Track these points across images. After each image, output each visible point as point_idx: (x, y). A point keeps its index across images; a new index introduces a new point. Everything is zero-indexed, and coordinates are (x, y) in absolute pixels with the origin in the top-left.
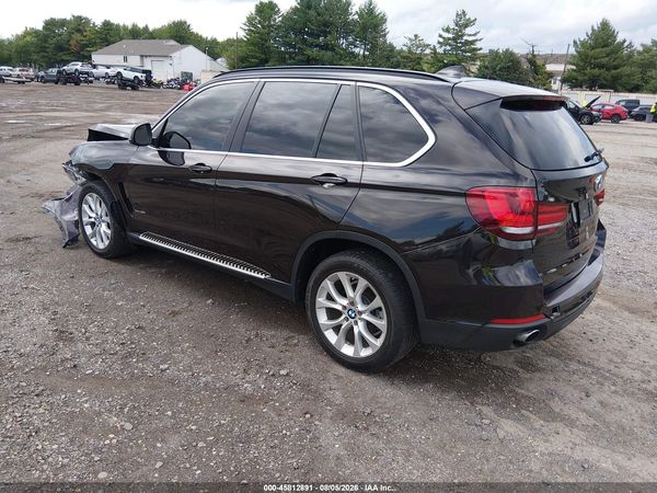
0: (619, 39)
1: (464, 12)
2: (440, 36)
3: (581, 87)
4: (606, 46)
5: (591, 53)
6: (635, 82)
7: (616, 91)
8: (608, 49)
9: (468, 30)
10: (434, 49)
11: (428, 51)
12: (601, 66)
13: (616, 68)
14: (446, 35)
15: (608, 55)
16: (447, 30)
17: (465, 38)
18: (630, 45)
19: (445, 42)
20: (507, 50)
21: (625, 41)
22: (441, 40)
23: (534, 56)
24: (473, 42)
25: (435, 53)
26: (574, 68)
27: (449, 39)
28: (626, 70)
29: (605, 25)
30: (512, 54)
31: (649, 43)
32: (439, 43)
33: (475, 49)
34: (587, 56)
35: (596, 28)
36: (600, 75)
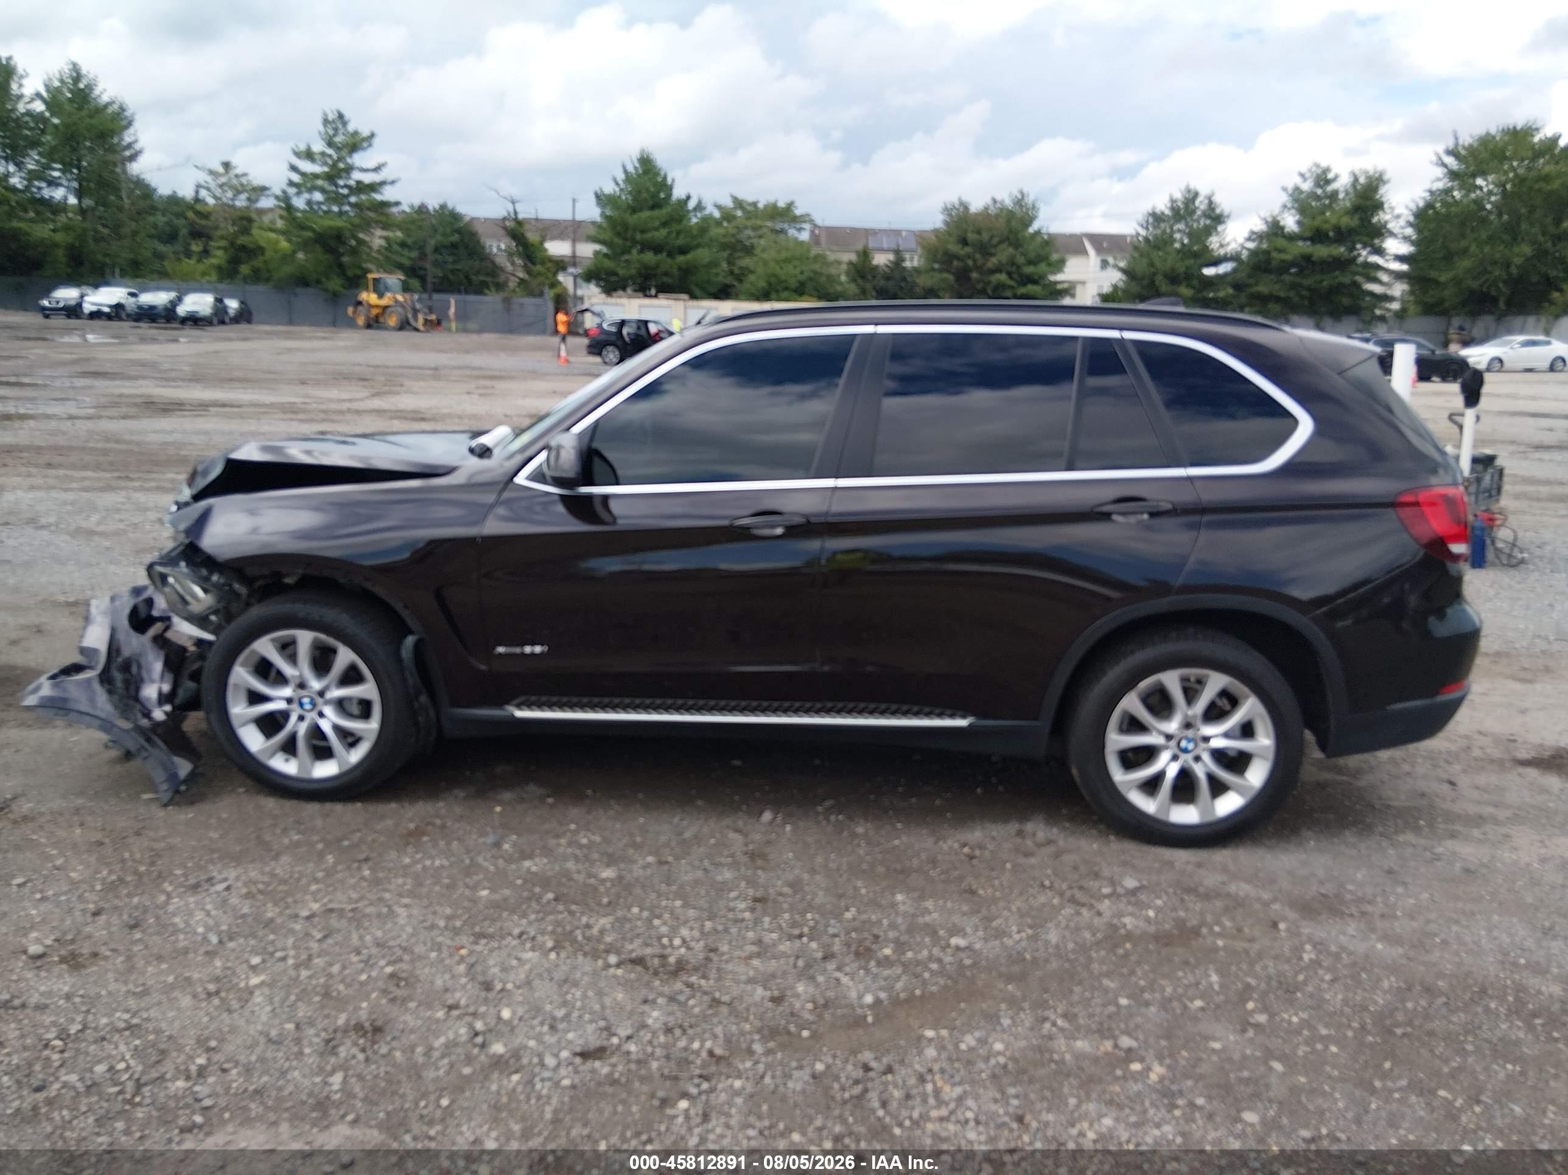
0: (678, 193)
1: (341, 116)
2: (294, 168)
3: (624, 289)
4: (656, 205)
5: (633, 219)
6: (720, 279)
7: (693, 297)
8: (662, 213)
9: (359, 159)
10: (285, 198)
11: (266, 203)
12: (657, 249)
13: (683, 251)
14: (307, 167)
15: (664, 224)
16: (309, 155)
17: (357, 176)
18: (699, 207)
19: (307, 182)
20: (443, 207)
21: (688, 198)
22: (296, 178)
23: (519, 223)
24: (373, 187)
25: (289, 208)
26: (605, 250)
27: (316, 176)
28: (702, 255)
29: (646, 163)
30: (455, 216)
31: (728, 203)
32: (291, 184)
33: (385, 204)
34: (626, 226)
35: (630, 169)
36: (658, 265)
